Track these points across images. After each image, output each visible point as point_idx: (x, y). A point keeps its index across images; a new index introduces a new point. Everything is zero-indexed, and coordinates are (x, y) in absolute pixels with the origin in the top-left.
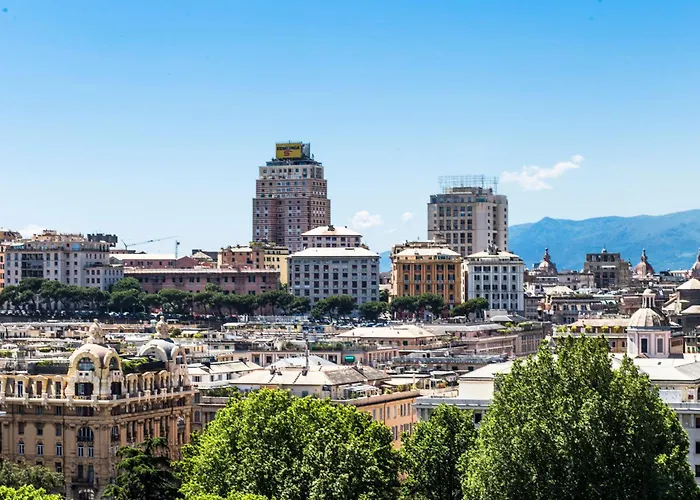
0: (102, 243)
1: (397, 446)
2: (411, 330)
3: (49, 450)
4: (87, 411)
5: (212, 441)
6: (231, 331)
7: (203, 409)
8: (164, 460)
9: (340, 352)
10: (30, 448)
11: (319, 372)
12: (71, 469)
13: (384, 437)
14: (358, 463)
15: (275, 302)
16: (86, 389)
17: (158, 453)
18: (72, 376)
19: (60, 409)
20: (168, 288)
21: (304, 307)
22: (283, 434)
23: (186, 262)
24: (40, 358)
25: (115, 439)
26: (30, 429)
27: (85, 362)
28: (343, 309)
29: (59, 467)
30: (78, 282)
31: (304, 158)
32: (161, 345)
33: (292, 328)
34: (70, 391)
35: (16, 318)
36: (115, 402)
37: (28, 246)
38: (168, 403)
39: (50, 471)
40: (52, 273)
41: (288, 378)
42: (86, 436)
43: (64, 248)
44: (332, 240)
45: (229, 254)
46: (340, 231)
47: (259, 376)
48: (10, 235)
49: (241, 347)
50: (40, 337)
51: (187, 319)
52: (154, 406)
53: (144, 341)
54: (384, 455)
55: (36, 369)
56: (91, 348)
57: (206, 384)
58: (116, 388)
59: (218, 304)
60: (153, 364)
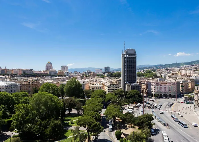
0: (31, 70)
1: (58, 87)
2: (59, 78)
3: (26, 88)
4: (30, 85)
5: (42, 87)
6: (44, 78)
7: (41, 84)
8: (37, 89)
9: (53, 79)
10: (24, 88)
11: (51, 81)
12: (28, 90)
13: (57, 87)
14: (55, 89)
15: (48, 75)
16: (30, 83)
17: (36, 88)
18: (28, 82)
19: (27, 85)
20: (38, 74)
21: (50, 76)
22: (48, 86)
23: (39, 72)
24: (25, 80)
25: (32, 87)
26: (24, 87)
27: (29, 80)
28: (54, 76)
29: (27, 90)
30: (29, 73)
31: (50, 63)
32: (37, 79)
33: (49, 78)
34: (28, 83)
35: (23, 77)
36: (32, 84)
37: (24, 70)
38: (37, 84)
39: (26, 90)
40: (26, 73)
41: (49, 82)
42: (29, 87)
43: (28, 70)
44: (53, 70)
45: (43, 71)
46: (53, 69)
47: (46, 81)
48: (22, 69)
49: (44, 79)
50: (25, 79)
51: (39, 77)
52: (36, 84)
53: (35, 79)
54: (57, 88)
55: (25, 81)
56: (30, 79)
57: (41, 82)
58: (32, 83)
59: (42, 75)
60: (36, 81)
